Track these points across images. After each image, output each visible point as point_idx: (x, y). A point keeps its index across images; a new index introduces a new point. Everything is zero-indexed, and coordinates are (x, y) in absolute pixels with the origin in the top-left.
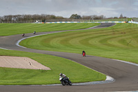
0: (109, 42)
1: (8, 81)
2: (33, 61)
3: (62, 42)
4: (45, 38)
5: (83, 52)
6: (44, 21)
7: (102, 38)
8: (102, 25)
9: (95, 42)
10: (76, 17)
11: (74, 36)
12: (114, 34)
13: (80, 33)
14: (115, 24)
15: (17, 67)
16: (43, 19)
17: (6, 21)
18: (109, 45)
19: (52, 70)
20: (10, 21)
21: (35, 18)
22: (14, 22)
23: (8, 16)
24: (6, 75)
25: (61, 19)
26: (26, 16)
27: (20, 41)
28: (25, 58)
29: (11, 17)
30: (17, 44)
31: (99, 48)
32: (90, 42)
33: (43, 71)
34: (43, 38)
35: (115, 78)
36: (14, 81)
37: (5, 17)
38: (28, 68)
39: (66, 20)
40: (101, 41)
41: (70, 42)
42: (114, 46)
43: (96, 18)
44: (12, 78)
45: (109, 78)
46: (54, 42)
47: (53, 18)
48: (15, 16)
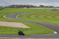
0: (56, 17)
1: (12, 32)
3: (36, 17)
4: (29, 15)
6: (28, 8)
8: (53, 10)
9: (50, 17)
10: (42, 6)
12: (58, 14)
13: (44, 13)
17: (12, 7)
18: (56, 18)
19: (31, 29)
21: (24, 6)
22: (15, 8)
26: (20, 5)
28: (20, 23)
29: (14, 5)
30: (17, 17)
32: (48, 17)
33: (27, 29)
34: (27, 15)
35: (58, 33)
36: (15, 33)
37: (12, 5)
38: (21, 27)
39: (38, 7)
40: (52, 17)
41: (39, 17)
42: (58, 19)
43: (51, 7)
44: (14, 32)
45: (55, 33)
46: (32, 17)
47: (32, 6)
48: (16, 5)
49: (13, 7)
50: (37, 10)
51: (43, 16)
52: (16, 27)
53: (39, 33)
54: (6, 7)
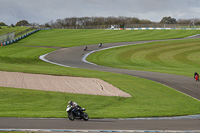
2: (107, 84)
3: (148, 57)
4: (124, 50)
5: (196, 74)
6: (122, 27)
9: (196, 57)
10: (169, 21)
11: (167, 48)
13: (175, 44)
16: (122, 23)
17: (68, 25)
19: (133, 98)
20: (74, 25)
21: (109, 22)
22: (79, 27)
23: (70, 19)
25: (147, 24)
28: (95, 79)
29: (74, 19)
30: (84, 60)
32: (189, 57)
33: (121, 99)
37: (67, 19)
38: (99, 93)
39: (155, 25)
41: (160, 57)
43: (199, 24)
46: (137, 58)
47: (136, 22)
48: (81, 19)
50: (151, 34)
52: (84, 92)
54: (47, 26)
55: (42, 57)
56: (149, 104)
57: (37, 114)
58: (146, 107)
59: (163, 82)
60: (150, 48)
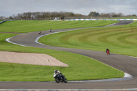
0: (127, 39)
2: (52, 58)
3: (80, 39)
4: (64, 35)
6: (62, 18)
7: (120, 36)
8: (121, 23)
10: (95, 15)
12: (132, 31)
13: (99, 30)
14: (133, 21)
15: (36, 63)
16: (62, 16)
17: (25, 18)
18: (127, 42)
20: (29, 18)
21: (53, 16)
22: (33, 19)
23: (27, 14)
24: (25, 72)
25: (80, 16)
26: (44, 13)
27: (38, 38)
28: (44, 55)
29: (30, 14)
30: (36, 41)
31: (117, 46)
32: (108, 39)
33: (62, 68)
34: (61, 35)
35: (133, 75)
37: (24, 14)
38: (47, 64)
39: (85, 17)
40: (119, 39)
41: (88, 39)
42: (132, 43)
43: (115, 16)
45: (127, 75)
46: (73, 40)
47: (72, 15)
48: (34, 14)
49: (27, 17)
50: (83, 23)
51: (98, 36)
53: (90, 78)
54: (11, 18)
55: (7, 40)
56: (81, 71)
57: (4, 78)
58: (79, 73)
59: (90, 56)
60: (82, 33)
